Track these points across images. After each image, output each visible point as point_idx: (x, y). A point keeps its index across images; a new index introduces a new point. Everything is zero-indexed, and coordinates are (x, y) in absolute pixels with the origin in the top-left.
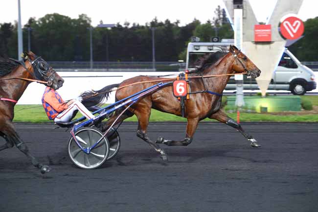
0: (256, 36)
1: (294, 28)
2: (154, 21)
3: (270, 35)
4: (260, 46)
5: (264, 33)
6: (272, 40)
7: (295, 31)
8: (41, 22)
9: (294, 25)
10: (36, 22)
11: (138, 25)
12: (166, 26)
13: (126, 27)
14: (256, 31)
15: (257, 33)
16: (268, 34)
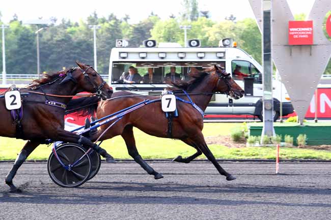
0: (291, 37)
2: (93, 16)
3: (311, 36)
5: (303, 33)
6: (314, 43)
11: (69, 22)
12: (112, 22)
13: (53, 25)
14: (291, 30)
15: (292, 33)
16: (309, 35)
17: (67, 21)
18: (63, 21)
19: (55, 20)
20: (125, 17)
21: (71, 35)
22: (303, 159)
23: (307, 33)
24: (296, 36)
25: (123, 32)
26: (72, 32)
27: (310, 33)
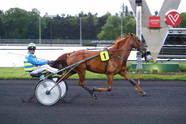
1: (175, 19)
2: (81, 13)
4: (152, 31)
5: (156, 22)
6: (161, 27)
7: (175, 21)
8: (7, 13)
9: (175, 17)
10: (4, 13)
11: (71, 16)
12: (89, 16)
13: (63, 17)
14: (150, 20)
15: (151, 22)
16: (158, 23)
17: (70, 15)
18: (68, 15)
19: (64, 15)
20: (95, 14)
21: (71, 22)
22: (153, 79)
23: (158, 22)
24: (153, 24)
25: (94, 20)
26: (71, 21)
27: (159, 22)
